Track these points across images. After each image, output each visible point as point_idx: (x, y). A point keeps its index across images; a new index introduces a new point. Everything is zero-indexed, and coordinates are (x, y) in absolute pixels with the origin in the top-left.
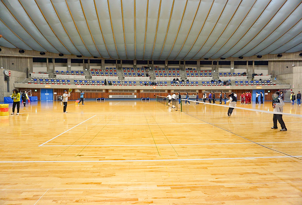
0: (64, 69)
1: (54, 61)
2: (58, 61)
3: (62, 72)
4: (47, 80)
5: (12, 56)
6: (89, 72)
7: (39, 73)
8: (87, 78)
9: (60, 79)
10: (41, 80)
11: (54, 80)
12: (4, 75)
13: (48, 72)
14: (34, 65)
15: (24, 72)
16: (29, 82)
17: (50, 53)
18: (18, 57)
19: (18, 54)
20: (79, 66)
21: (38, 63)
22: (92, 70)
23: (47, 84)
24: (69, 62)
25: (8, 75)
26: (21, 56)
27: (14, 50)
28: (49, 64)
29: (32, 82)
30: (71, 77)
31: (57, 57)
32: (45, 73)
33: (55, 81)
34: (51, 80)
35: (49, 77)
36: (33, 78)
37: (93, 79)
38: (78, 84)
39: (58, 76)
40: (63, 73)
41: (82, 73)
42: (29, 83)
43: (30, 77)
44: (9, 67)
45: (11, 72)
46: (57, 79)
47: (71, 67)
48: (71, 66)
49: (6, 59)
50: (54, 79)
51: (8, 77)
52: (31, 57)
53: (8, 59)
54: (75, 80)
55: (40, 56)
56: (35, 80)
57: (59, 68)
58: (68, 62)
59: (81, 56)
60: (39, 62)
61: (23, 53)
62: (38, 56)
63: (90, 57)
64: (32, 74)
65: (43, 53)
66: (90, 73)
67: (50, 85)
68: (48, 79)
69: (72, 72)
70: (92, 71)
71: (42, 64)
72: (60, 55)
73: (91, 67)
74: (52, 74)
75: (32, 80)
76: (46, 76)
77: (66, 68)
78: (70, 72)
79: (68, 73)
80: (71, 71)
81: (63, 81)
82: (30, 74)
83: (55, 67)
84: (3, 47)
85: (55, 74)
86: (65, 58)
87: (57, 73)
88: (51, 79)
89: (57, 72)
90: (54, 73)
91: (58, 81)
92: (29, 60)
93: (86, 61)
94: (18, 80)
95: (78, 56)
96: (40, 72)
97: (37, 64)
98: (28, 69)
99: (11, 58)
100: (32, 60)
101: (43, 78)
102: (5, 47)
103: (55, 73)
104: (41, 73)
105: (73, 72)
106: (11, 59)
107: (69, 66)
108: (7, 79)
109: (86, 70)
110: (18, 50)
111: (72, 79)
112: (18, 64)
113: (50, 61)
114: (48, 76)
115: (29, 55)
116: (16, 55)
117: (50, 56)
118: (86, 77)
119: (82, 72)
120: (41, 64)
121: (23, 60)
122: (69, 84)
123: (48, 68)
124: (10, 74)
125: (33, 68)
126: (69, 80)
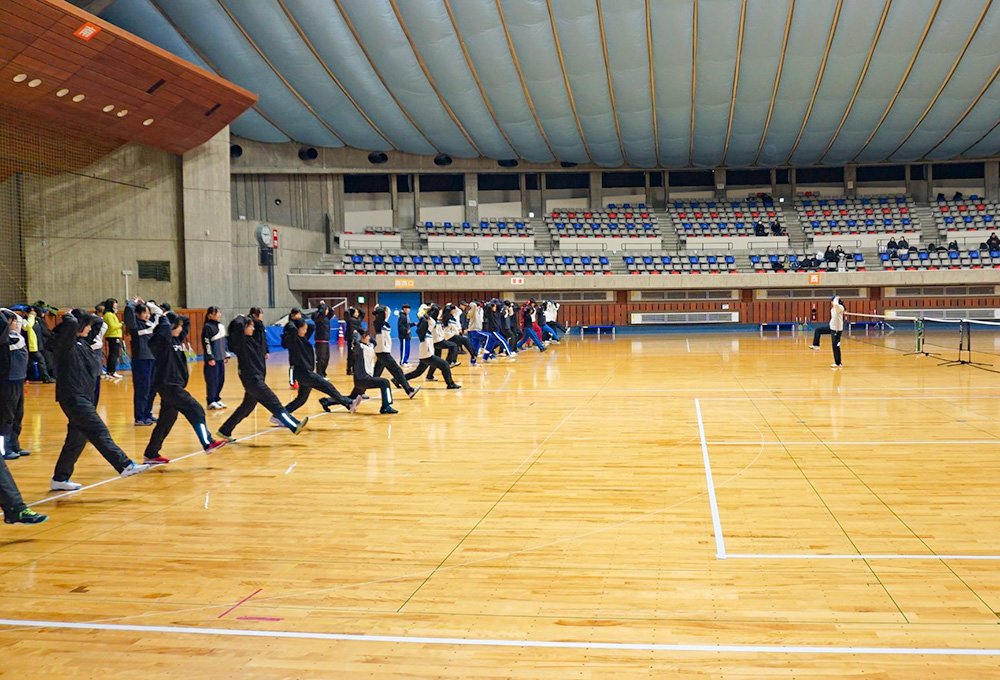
0: (454, 214)
1: (417, 185)
2: (430, 184)
3: (447, 226)
4: (398, 260)
5: (276, 171)
6: (547, 224)
7: (367, 232)
8: (539, 246)
9: (443, 254)
10: (378, 259)
11: (422, 257)
12: (257, 243)
13: (397, 230)
14: (347, 204)
15: (317, 230)
16: (338, 267)
17: (405, 157)
18: (294, 175)
19: (296, 166)
20: (506, 200)
21: (360, 194)
22: (556, 214)
23: (402, 275)
24: (471, 187)
25: (271, 246)
26: (305, 169)
27: (283, 148)
28: (398, 198)
29: (348, 267)
30: (485, 244)
31: (429, 171)
32: (386, 233)
33: (427, 260)
34: (413, 257)
35: (403, 248)
36: (350, 252)
37: (565, 250)
38: (513, 272)
39: (436, 244)
40: (449, 231)
41: (520, 228)
42: (336, 271)
43: (338, 247)
44: (264, 213)
45: (280, 232)
46: (433, 254)
47: (480, 206)
48: (480, 202)
49: (256, 185)
50: (423, 253)
51: (271, 250)
52: (338, 175)
53: (262, 183)
54: (498, 254)
55: (370, 168)
56: (357, 259)
57: (435, 212)
58: (468, 188)
59: (513, 163)
60: (364, 192)
61: (312, 161)
62: (361, 167)
63: (548, 164)
64: (343, 238)
65: (378, 158)
66: (551, 226)
67: (411, 278)
68: (403, 253)
69: (484, 225)
70: (557, 221)
71: (374, 199)
72: (438, 161)
73: (551, 205)
74: (412, 235)
75: (348, 259)
76: (392, 244)
77: (459, 209)
78: (475, 225)
79: (468, 231)
80: (480, 220)
81: (456, 260)
82: (337, 240)
83: (421, 210)
84: (247, 142)
85: (424, 237)
86: (457, 171)
87: (431, 230)
88: (413, 253)
89: (429, 225)
90: (419, 233)
91: (437, 260)
92: (330, 184)
93: (532, 182)
94: (300, 263)
95: (502, 163)
96: (369, 230)
97: (356, 200)
98: (327, 220)
99: (270, 180)
100: (342, 183)
101: (382, 253)
102: (253, 142)
103: (421, 230)
104: (371, 233)
105: (486, 223)
106: (272, 183)
107: (472, 203)
108: (267, 257)
109: (532, 215)
110: (297, 151)
111: (487, 253)
112: (293, 202)
113: (404, 184)
114: (399, 245)
115: (333, 166)
116: (288, 167)
117: (403, 168)
118: (535, 242)
119: (519, 226)
120: (370, 199)
121: (312, 186)
122: (477, 272)
123: (395, 212)
124: (275, 238)
125: (346, 214)
126: (478, 255)
